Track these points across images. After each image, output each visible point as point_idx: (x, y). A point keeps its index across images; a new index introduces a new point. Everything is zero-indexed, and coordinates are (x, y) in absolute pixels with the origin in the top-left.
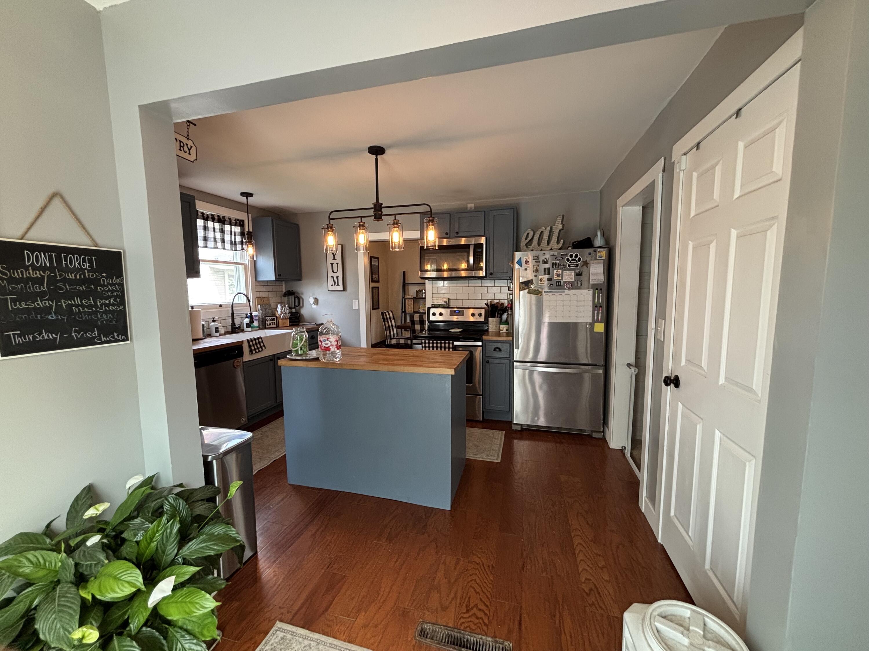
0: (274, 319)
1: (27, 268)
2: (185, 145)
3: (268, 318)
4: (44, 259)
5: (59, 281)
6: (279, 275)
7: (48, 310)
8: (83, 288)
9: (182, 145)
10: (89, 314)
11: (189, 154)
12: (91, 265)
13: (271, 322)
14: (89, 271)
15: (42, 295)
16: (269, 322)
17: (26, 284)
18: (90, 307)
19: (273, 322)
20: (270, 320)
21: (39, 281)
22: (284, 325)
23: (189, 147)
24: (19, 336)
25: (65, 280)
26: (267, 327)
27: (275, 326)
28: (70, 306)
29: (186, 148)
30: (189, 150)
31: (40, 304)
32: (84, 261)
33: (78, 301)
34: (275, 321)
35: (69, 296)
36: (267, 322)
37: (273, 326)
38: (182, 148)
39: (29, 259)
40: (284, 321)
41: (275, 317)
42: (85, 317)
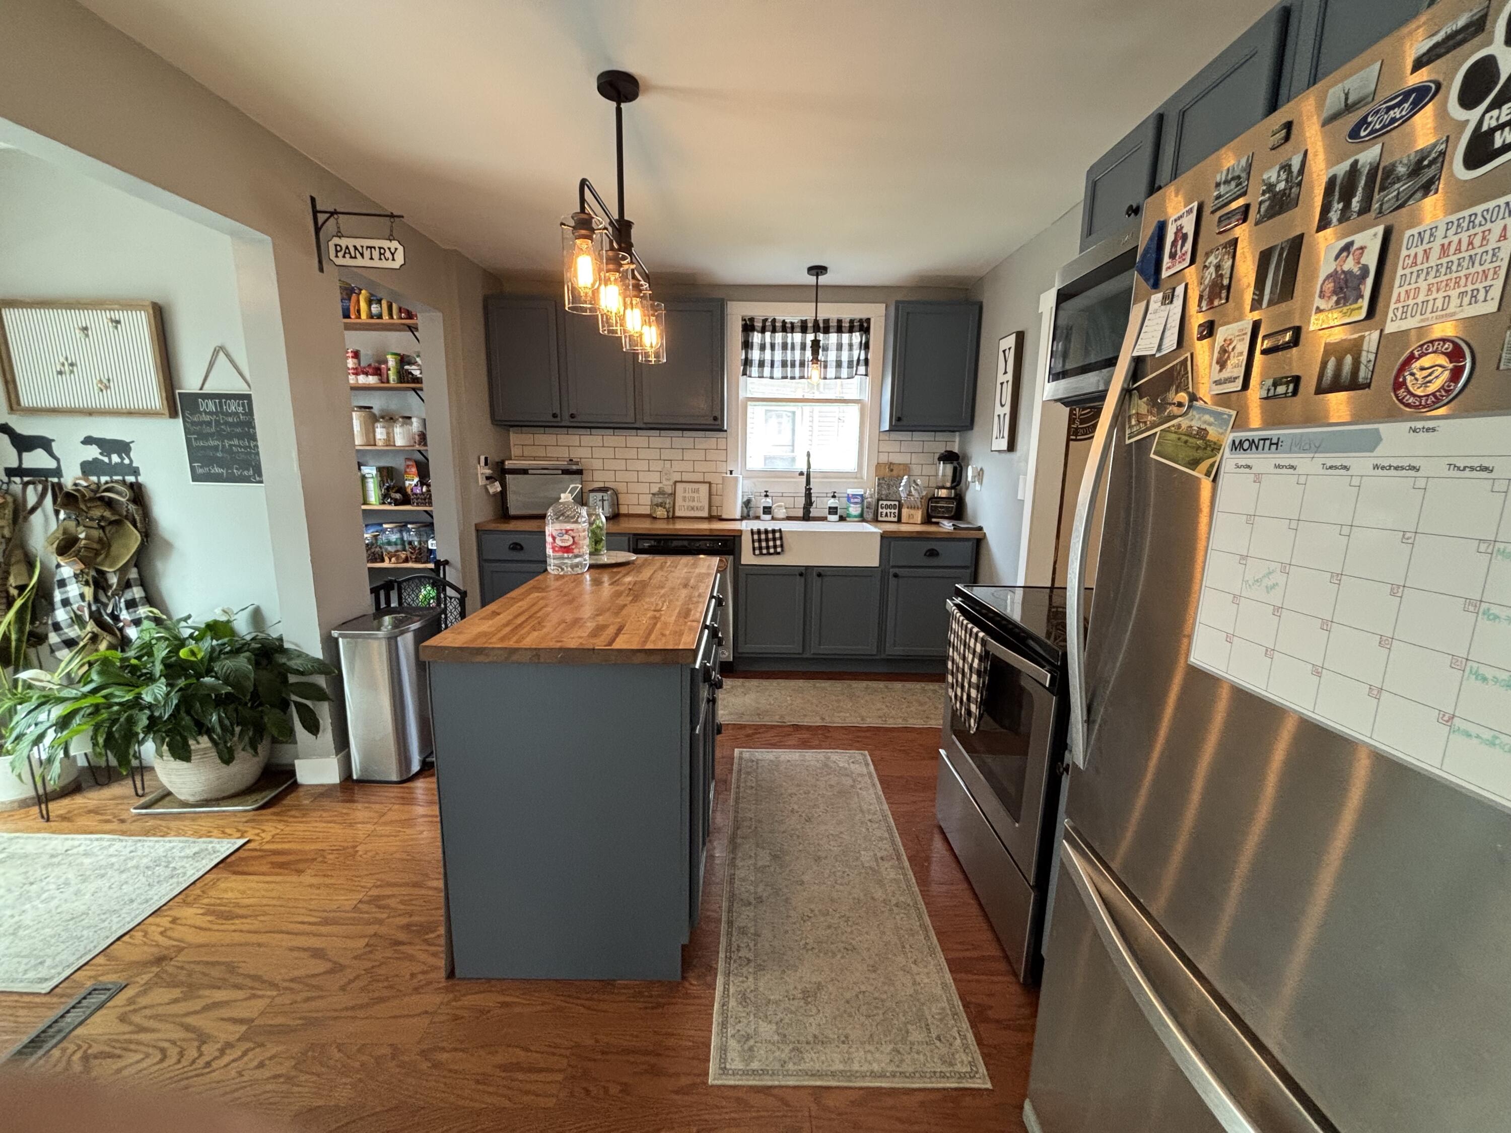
0: (894, 507)
1: (201, 413)
2: (387, 251)
3: (885, 503)
4: (211, 406)
5: (222, 424)
6: (899, 419)
7: (216, 448)
8: (239, 430)
9: (382, 251)
10: (246, 454)
11: (393, 259)
12: (244, 409)
13: (888, 511)
14: (243, 414)
15: (212, 435)
16: (884, 511)
17: (201, 425)
18: (245, 447)
19: (893, 511)
20: (887, 507)
21: (209, 424)
22: (911, 521)
23: (393, 251)
24: (201, 467)
25: (226, 423)
26: (880, 519)
27: (896, 519)
28: (230, 446)
29: (388, 254)
30: (393, 254)
31: (212, 443)
32: (239, 405)
33: (236, 442)
34: (896, 511)
35: (230, 437)
36: (880, 510)
37: (892, 519)
38: (382, 257)
39: (203, 405)
40: (912, 512)
41: (897, 503)
42: (243, 456)
